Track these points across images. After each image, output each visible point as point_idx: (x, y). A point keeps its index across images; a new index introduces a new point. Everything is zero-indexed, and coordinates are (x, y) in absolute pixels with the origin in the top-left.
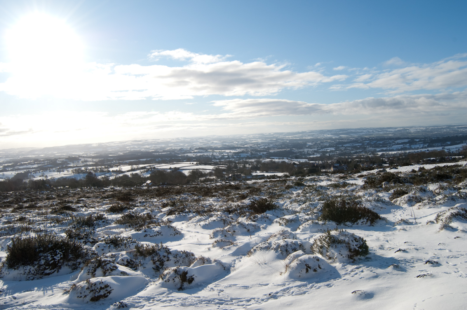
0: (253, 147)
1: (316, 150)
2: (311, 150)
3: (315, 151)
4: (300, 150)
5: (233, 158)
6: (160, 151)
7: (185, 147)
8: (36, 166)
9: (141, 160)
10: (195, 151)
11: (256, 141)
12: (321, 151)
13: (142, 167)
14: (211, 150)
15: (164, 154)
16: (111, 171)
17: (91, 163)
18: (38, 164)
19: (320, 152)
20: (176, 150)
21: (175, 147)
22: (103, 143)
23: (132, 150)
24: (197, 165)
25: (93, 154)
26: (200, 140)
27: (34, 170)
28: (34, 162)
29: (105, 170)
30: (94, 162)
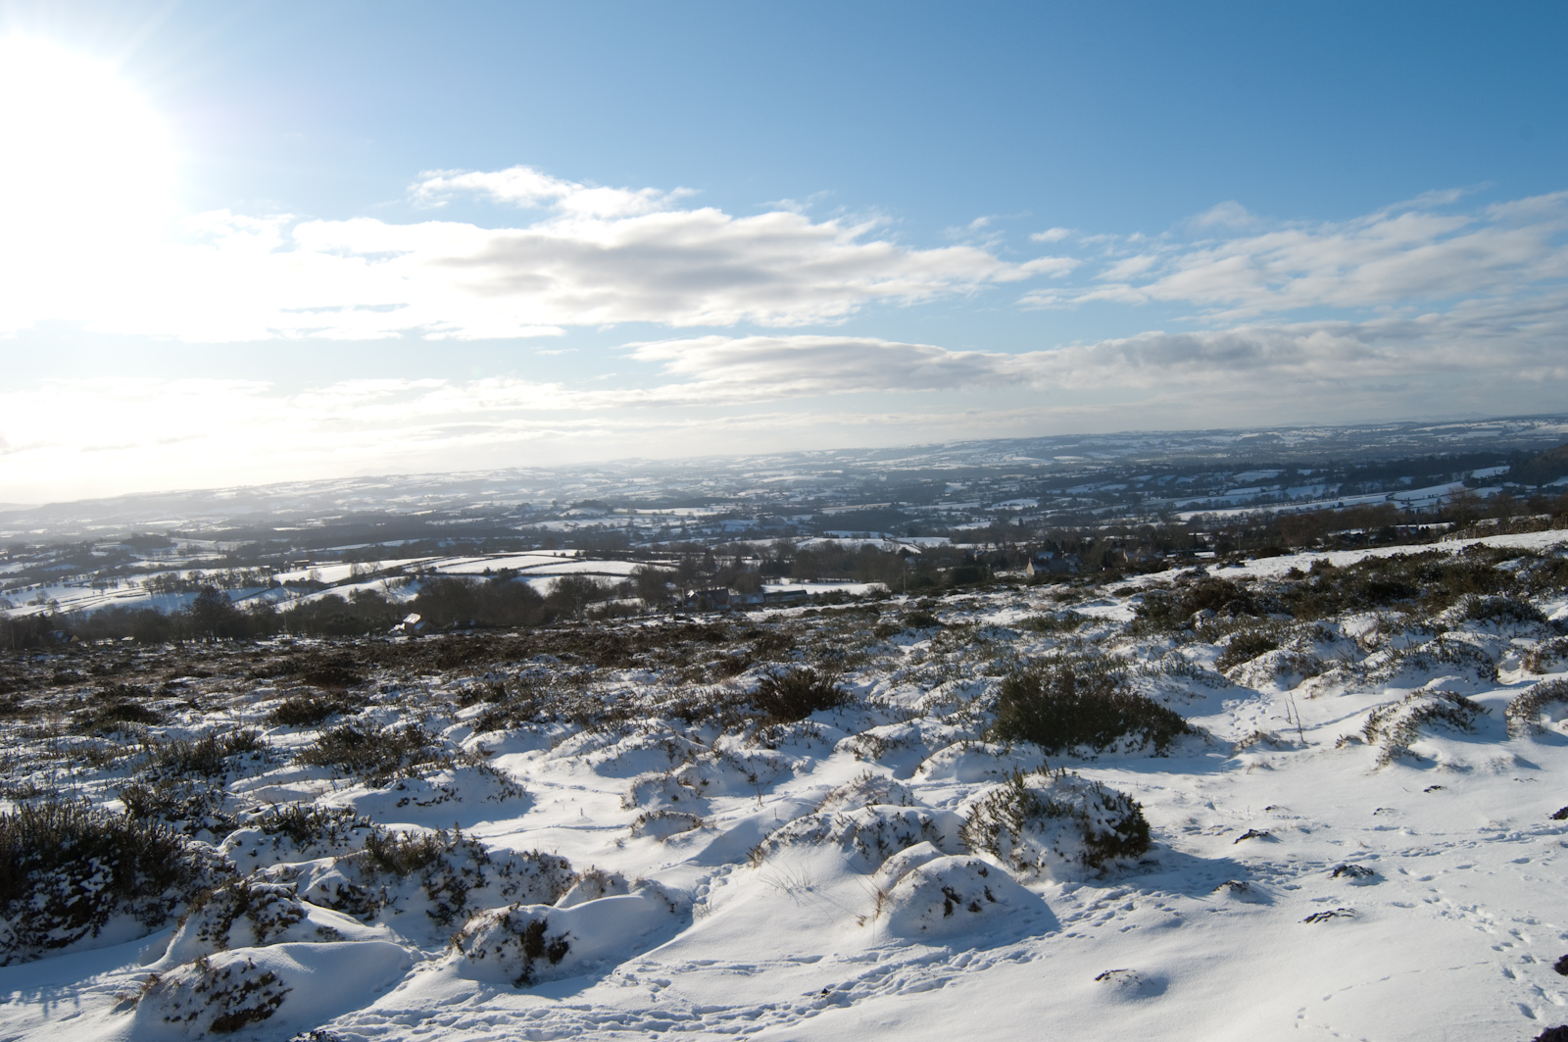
0: (768, 499)
1: (976, 505)
2: (961, 506)
3: (973, 511)
4: (924, 508)
5: (701, 534)
6: (452, 513)
7: (536, 501)
8: (16, 568)
9: (386, 544)
10: (572, 512)
11: (777, 479)
12: (992, 509)
13: (391, 568)
14: (626, 511)
15: (463, 524)
16: (282, 582)
17: (212, 557)
18: (22, 560)
19: (990, 513)
20: (506, 509)
21: (501, 499)
22: (255, 489)
23: (355, 510)
24: (577, 558)
25: (219, 525)
26: (589, 475)
27: (10, 581)
28: (10, 556)
29: (261, 581)
30: (224, 552)
